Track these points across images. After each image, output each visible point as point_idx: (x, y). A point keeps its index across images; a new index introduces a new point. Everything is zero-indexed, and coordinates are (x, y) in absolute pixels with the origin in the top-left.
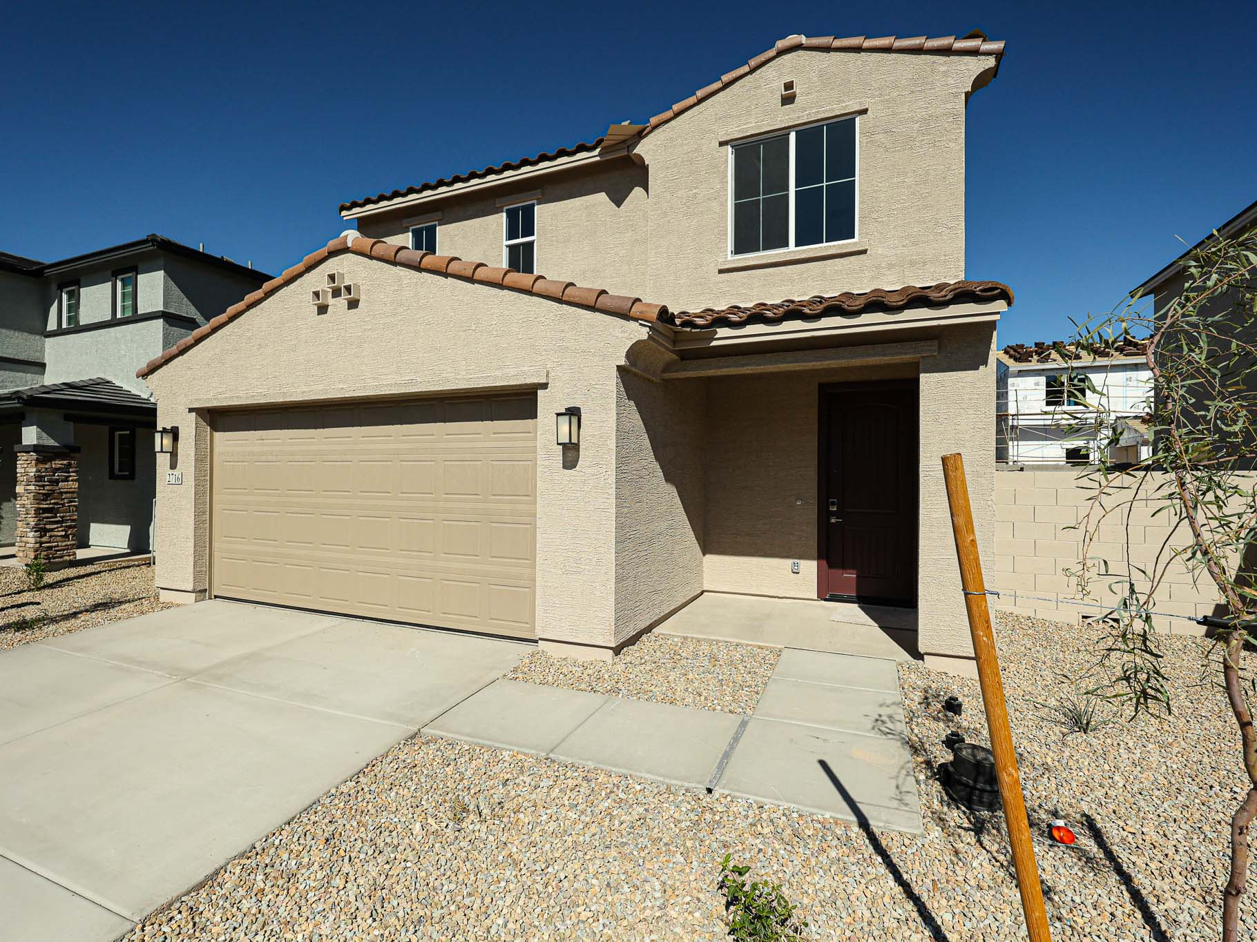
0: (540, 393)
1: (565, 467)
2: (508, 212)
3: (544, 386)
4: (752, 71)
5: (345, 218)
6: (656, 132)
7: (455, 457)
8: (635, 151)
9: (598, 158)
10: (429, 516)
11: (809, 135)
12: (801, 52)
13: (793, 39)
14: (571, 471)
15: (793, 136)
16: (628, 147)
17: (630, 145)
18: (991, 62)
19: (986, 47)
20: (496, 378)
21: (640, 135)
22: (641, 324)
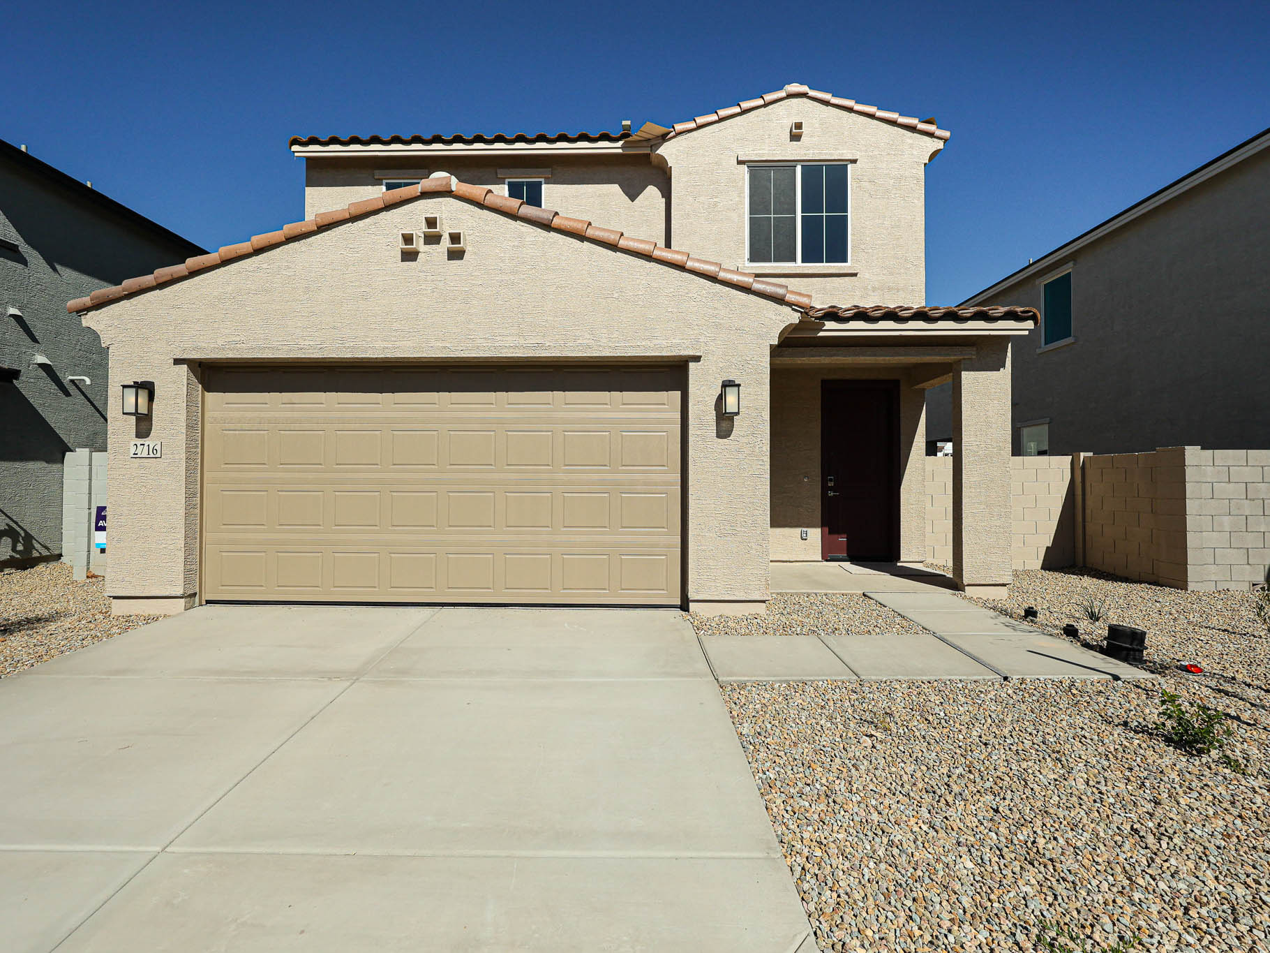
0: (692, 365)
1: (719, 436)
2: (510, 185)
3: (697, 359)
4: (765, 105)
5: (296, 154)
6: (679, 138)
7: (578, 427)
8: (658, 152)
9: (620, 151)
10: (546, 488)
11: (812, 171)
12: (805, 100)
13: (795, 88)
14: (725, 440)
15: (799, 169)
16: (651, 147)
17: (655, 144)
18: (940, 145)
19: (939, 132)
20: (646, 348)
21: (664, 138)
22: (793, 309)
